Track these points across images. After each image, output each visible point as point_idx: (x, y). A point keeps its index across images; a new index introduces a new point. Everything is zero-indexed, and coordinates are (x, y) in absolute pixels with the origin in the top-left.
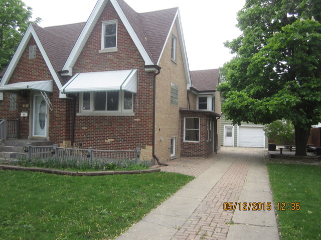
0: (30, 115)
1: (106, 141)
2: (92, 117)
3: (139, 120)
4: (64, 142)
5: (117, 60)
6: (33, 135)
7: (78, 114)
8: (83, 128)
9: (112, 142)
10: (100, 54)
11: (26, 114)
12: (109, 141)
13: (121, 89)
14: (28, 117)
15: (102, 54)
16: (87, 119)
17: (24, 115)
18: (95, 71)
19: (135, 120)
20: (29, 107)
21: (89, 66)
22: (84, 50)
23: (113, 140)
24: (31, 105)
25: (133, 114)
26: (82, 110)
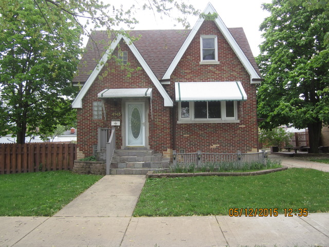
0: (122, 124)
1: (211, 147)
2: (195, 125)
3: (244, 126)
4: (168, 150)
5: (220, 72)
6: (127, 145)
7: (178, 122)
8: (184, 136)
9: (217, 148)
10: (201, 65)
11: (118, 123)
12: (214, 146)
13: (243, 99)
14: (120, 126)
15: (203, 65)
16: (189, 127)
17: (116, 123)
18: (196, 81)
19: (240, 126)
20: (121, 116)
21: (189, 76)
22: (182, 60)
23: (219, 145)
24: (123, 114)
25: (238, 121)
26: (181, 118)
